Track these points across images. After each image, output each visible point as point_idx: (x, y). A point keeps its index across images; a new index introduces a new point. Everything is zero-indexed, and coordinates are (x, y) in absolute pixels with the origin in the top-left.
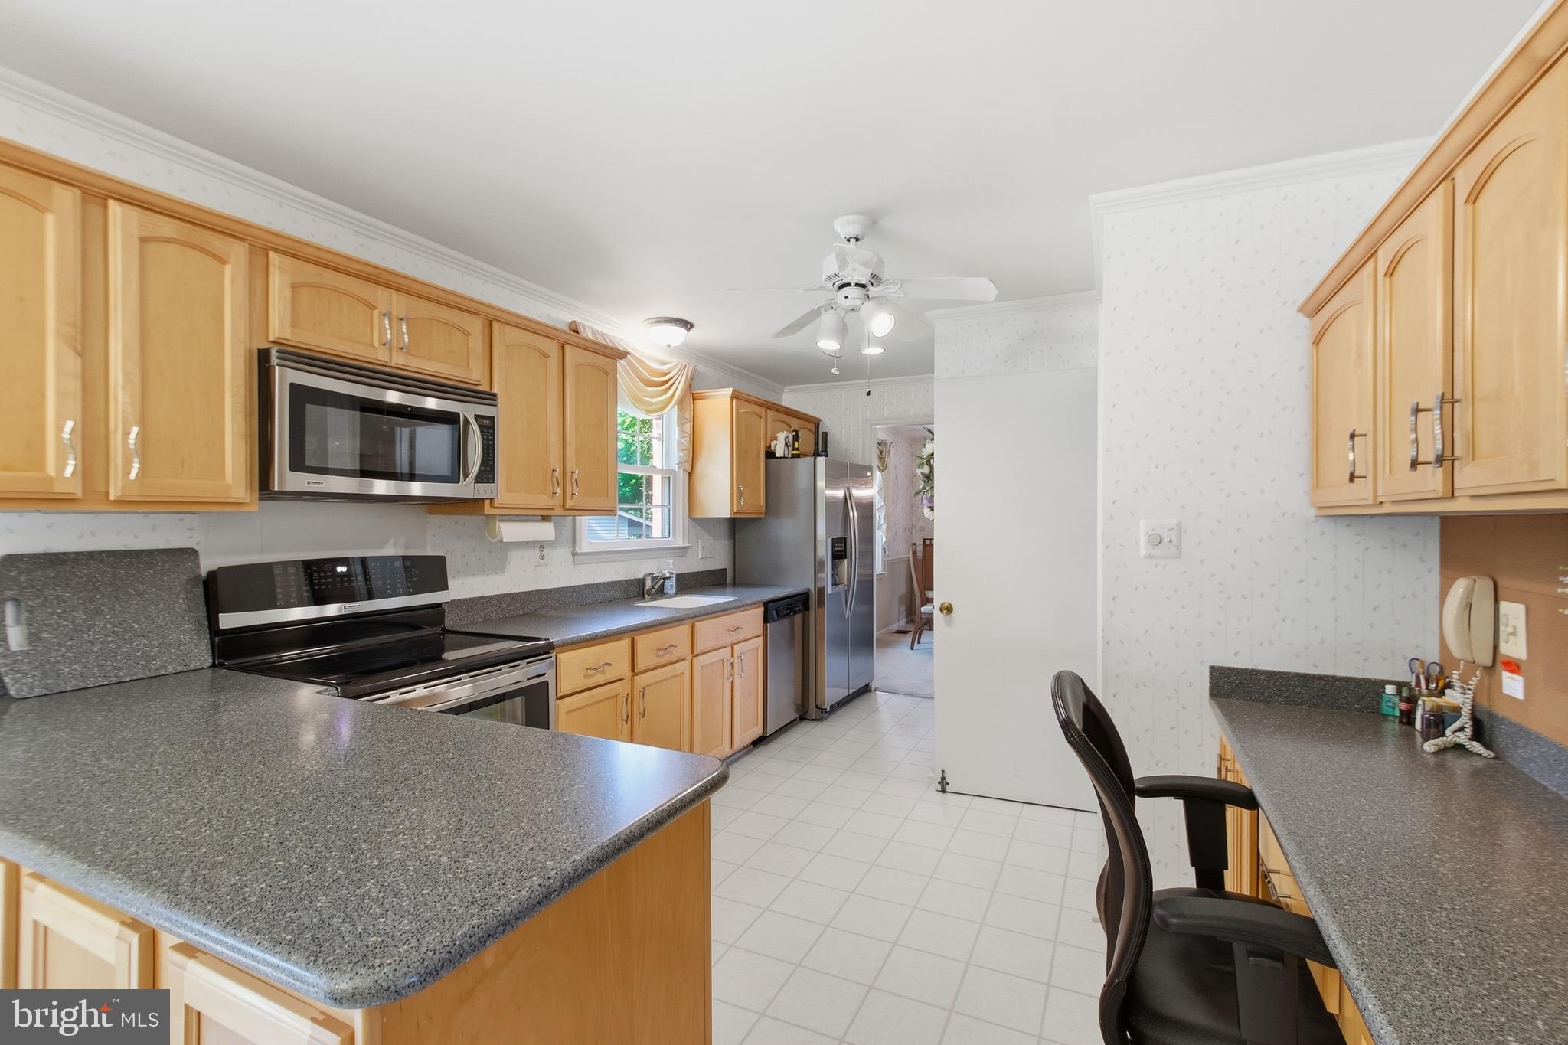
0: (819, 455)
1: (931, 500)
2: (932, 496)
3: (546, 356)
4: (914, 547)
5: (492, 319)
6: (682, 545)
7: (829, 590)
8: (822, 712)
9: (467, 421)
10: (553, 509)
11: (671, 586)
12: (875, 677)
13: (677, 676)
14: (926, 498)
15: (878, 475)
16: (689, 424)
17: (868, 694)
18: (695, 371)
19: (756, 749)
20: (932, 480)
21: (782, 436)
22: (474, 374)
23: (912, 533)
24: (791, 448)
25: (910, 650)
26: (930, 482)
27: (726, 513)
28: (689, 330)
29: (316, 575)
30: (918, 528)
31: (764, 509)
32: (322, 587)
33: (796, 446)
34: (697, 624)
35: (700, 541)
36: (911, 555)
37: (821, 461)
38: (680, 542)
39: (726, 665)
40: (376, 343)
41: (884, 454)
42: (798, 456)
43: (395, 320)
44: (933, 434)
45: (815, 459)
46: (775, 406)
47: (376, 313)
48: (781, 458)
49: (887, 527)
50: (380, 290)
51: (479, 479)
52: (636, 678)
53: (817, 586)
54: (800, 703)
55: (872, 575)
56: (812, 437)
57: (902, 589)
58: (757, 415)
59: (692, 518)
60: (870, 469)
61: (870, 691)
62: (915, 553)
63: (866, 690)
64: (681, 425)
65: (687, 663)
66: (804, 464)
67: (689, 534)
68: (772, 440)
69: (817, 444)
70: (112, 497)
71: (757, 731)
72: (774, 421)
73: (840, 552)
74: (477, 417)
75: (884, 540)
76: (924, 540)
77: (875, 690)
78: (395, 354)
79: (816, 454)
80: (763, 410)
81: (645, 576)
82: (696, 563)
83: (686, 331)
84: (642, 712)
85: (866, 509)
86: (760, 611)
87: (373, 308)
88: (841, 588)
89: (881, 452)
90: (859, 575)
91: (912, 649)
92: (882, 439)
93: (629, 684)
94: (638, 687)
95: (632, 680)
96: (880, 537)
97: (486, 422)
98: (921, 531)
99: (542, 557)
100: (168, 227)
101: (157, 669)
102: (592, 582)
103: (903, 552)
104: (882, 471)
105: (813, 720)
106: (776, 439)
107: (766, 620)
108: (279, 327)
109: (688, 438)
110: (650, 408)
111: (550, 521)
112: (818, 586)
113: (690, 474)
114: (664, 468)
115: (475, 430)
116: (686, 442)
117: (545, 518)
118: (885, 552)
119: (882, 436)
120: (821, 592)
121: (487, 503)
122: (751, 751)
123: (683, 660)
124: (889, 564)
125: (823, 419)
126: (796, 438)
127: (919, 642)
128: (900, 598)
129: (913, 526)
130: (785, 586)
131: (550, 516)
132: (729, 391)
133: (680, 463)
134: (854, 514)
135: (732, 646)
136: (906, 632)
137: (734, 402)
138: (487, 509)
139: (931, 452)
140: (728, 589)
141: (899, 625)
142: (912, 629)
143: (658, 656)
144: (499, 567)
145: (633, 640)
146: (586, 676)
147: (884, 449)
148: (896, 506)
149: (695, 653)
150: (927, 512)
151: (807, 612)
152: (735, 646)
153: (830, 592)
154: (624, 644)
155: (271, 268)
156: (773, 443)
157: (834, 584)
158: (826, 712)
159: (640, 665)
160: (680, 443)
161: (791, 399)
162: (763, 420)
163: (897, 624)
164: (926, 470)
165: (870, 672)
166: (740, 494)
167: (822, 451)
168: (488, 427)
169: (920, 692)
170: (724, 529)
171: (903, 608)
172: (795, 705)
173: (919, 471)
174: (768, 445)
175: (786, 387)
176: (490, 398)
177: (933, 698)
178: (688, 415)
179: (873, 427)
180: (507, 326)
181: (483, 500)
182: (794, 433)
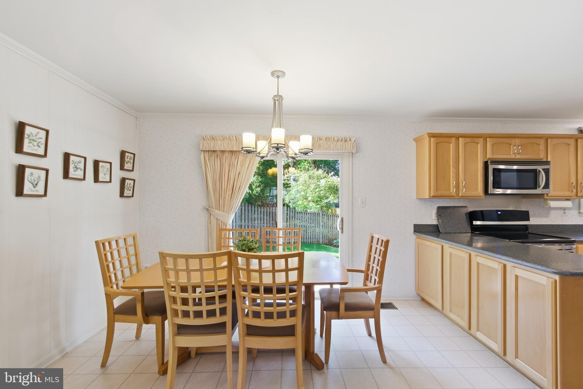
3: (570, 145)
5: (547, 138)
9: (540, 171)
10: (572, 196)
22: (542, 156)
40: (512, 154)
43: (517, 146)
50: (513, 139)
51: (544, 188)
70: (460, 196)
74: (543, 169)
78: (517, 155)
87: (511, 145)
97: (546, 170)
99: (564, 213)
100: (468, 140)
101: (461, 231)
108: (489, 155)
111: (570, 201)
115: (543, 173)
117: (568, 200)
121: (545, 195)
131: (571, 199)
138: (546, 197)
144: (547, 215)
155: (487, 142)
168: (547, 172)
176: (547, 163)
180: (553, 139)
181: (544, 194)
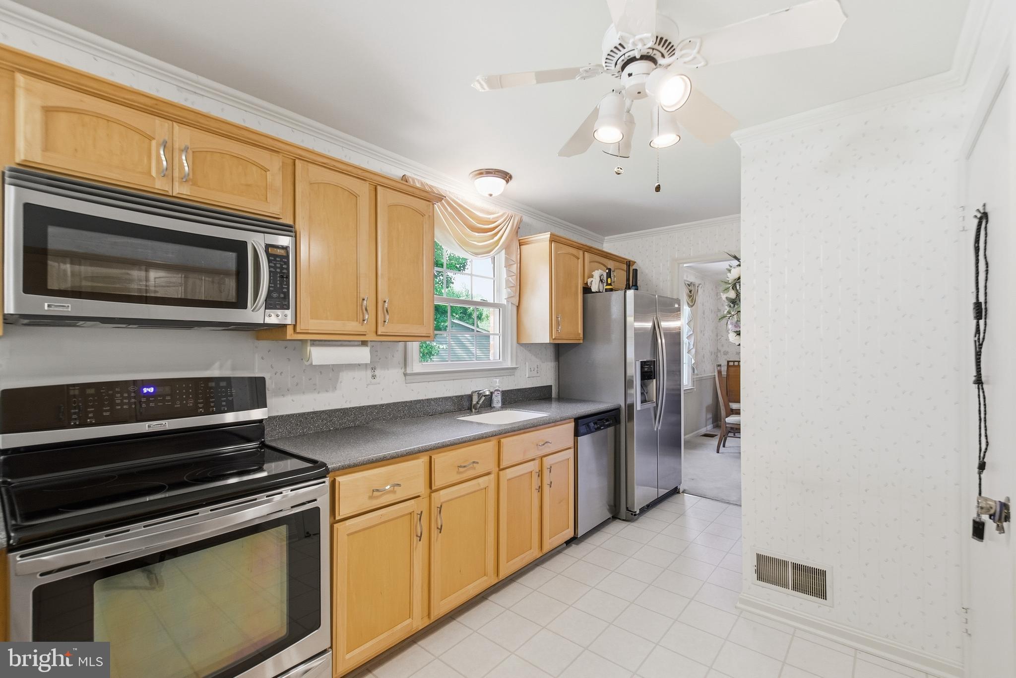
0: (629, 288)
1: (737, 324)
2: (739, 321)
3: (356, 196)
4: (719, 368)
5: (297, 158)
6: (510, 366)
7: (638, 406)
8: (632, 514)
9: (255, 250)
10: (365, 335)
11: (497, 400)
12: (683, 478)
13: (482, 489)
14: (732, 324)
15: (686, 310)
16: (516, 265)
17: (677, 496)
18: (521, 221)
19: (569, 547)
20: (739, 305)
21: (597, 274)
22: (274, 208)
23: (717, 356)
24: (605, 284)
25: (716, 453)
26: (736, 307)
27: (547, 340)
28: (507, 182)
29: (119, 395)
30: (722, 352)
31: (582, 336)
32: (125, 407)
33: (609, 282)
34: (502, 440)
35: (527, 363)
36: (716, 374)
37: (630, 293)
38: (508, 364)
39: (535, 476)
40: (154, 172)
41: (692, 292)
42: (611, 290)
43: (177, 150)
44: (738, 260)
45: (625, 292)
46: (593, 250)
47: (154, 143)
48: (596, 292)
49: (696, 351)
50: (158, 121)
51: (270, 306)
52: (433, 495)
53: (627, 403)
54: (613, 505)
55: (680, 390)
56: (624, 274)
57: (709, 400)
58: (574, 256)
59: (518, 343)
60: (678, 301)
61: (679, 493)
62: (720, 372)
63: (675, 491)
64: (508, 266)
65: (492, 477)
66: (616, 296)
67: (517, 356)
68: (589, 278)
69: (628, 280)
71: (569, 533)
72: (590, 262)
73: (648, 372)
74: (268, 246)
75: (693, 361)
76: (728, 362)
77: (683, 492)
78: (176, 184)
79: (628, 287)
80: (581, 253)
81: (473, 392)
82: (524, 381)
83: (504, 182)
84: (440, 527)
85: (675, 338)
86: (572, 425)
87: (151, 138)
88: (647, 405)
89: (690, 292)
90: (667, 389)
91: (718, 452)
92: (691, 281)
93: (426, 500)
94: (436, 503)
95: (430, 496)
96: (687, 360)
97: (280, 251)
98: (724, 354)
99: (374, 377)
102: (424, 398)
103: (709, 370)
104: (691, 306)
105: (623, 520)
106: (592, 276)
107: (577, 434)
108: (28, 150)
109: (515, 277)
110: (476, 251)
111: (367, 346)
112: (629, 402)
113: (518, 307)
114: (495, 302)
116: (513, 280)
117: (364, 343)
118: (694, 372)
119: (691, 279)
120: (630, 407)
121: (290, 330)
122: (564, 549)
123: (489, 474)
124: (698, 381)
125: (637, 262)
126: (609, 275)
127: (724, 446)
128: (708, 408)
129: (718, 351)
130: (600, 402)
131: (367, 341)
132: (547, 236)
133: (508, 299)
134: (662, 341)
135: (542, 457)
136: (712, 436)
137: (553, 244)
138: (290, 334)
139: (737, 277)
140: (553, 402)
141: (707, 429)
142: (718, 432)
143: (459, 473)
145: (431, 457)
146: (371, 497)
147: (693, 289)
148: (704, 335)
149: (501, 467)
150: (732, 337)
151: (618, 426)
152: (544, 459)
153: (639, 408)
154: (420, 463)
155: (18, 91)
156: (589, 281)
157: (643, 401)
158: (635, 515)
159: (438, 482)
160: (507, 281)
161: (608, 246)
162: (581, 261)
163: (705, 428)
164: (732, 294)
165: (678, 472)
166: (558, 324)
167: (632, 286)
168: (281, 256)
169: (725, 498)
170: (550, 353)
171: (710, 416)
172: (609, 506)
173: (724, 296)
174: (585, 282)
175: (606, 238)
176: (284, 229)
177: (741, 506)
178: (515, 257)
179: (681, 265)
180: (310, 165)
181: (281, 326)
182: (607, 271)
